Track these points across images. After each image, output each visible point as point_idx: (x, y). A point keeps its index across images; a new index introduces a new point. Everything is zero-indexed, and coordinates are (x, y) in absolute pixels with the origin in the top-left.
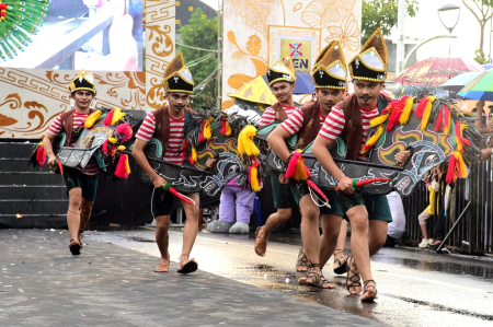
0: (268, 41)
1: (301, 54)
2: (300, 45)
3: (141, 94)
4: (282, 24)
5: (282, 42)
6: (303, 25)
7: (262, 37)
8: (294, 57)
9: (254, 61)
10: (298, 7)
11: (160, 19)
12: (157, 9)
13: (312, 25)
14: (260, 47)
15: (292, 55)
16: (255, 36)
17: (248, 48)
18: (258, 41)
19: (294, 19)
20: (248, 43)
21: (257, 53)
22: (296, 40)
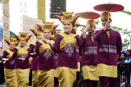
3: (1, 52)
11: (6, 35)
12: (6, 32)
18: (31, 39)
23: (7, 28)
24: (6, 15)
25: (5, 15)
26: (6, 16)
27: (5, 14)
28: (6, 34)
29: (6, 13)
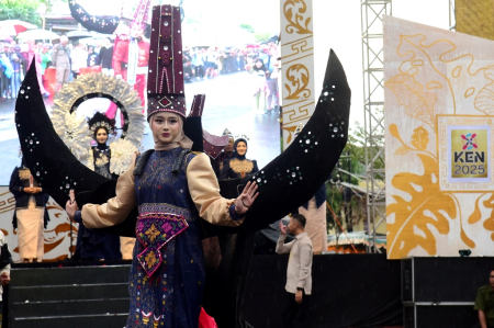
0: (437, 132)
1: (475, 146)
2: (474, 136)
4: (452, 113)
5: (453, 133)
6: (478, 113)
7: (429, 128)
8: (467, 150)
9: (422, 157)
10: (470, 92)
11: (299, 119)
12: (295, 108)
13: (488, 112)
14: (428, 140)
15: (465, 147)
16: (421, 128)
17: (413, 143)
18: (425, 133)
19: (466, 107)
20: (413, 137)
21: (424, 147)
22: (469, 129)
23: (302, 85)
24: (297, 26)
25: (293, 24)
26: (295, 29)
27: (293, 20)
28: (298, 114)
29: (297, 16)
